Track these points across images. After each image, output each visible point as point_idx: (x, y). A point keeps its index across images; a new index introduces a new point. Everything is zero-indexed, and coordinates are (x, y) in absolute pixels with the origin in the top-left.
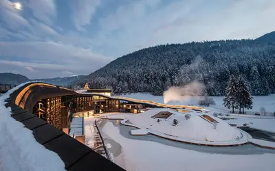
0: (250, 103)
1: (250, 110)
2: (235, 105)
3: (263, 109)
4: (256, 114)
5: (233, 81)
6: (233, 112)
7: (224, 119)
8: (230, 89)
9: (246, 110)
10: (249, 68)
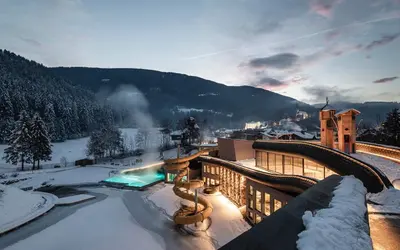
0: (48, 152)
1: (48, 162)
2: (25, 158)
3: (64, 159)
4: (56, 167)
5: (24, 120)
6: (23, 169)
7: (10, 183)
8: (19, 133)
9: (42, 163)
10: (43, 105)
